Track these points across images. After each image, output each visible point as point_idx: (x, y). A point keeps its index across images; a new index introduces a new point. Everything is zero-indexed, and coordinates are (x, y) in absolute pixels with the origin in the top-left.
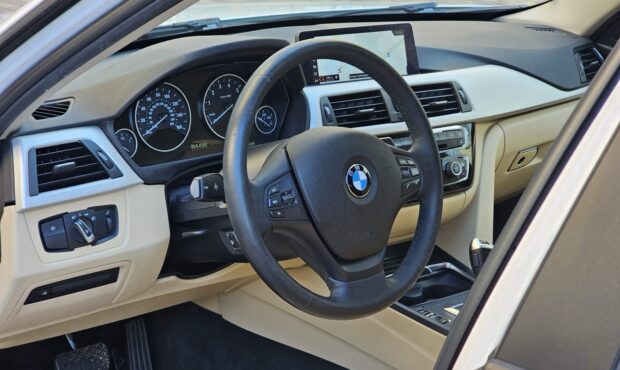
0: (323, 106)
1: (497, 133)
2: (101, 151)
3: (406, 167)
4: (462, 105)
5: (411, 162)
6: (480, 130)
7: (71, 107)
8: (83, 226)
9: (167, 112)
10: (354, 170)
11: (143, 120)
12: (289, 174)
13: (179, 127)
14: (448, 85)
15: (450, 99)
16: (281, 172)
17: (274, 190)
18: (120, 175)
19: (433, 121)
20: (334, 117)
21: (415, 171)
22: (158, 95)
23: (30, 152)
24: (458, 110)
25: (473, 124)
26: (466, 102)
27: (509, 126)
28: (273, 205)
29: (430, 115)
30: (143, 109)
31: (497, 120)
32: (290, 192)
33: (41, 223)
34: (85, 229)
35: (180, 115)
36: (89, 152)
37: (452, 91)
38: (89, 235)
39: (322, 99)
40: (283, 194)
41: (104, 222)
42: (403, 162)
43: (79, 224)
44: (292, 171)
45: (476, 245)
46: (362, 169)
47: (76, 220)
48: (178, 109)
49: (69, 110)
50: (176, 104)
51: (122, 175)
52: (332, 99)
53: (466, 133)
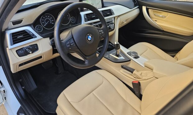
0: (84, 16)
1: (119, 19)
2: (31, 32)
3: (101, 32)
4: (113, 14)
5: (102, 31)
6: (116, 18)
7: (23, 21)
8: (28, 50)
9: (49, 20)
10: (88, 36)
11: (43, 23)
12: (72, 39)
13: (53, 23)
14: (110, 10)
15: (110, 12)
16: (70, 38)
17: (68, 43)
18: (36, 37)
19: (105, 18)
20: (87, 19)
21: (103, 33)
22: (46, 16)
23: (10, 34)
24: (112, 15)
25: (114, 18)
26: (113, 13)
27: (121, 17)
28: (68, 47)
29: (104, 17)
30: (43, 20)
31: (119, 16)
32: (72, 43)
33: (16, 51)
34: (29, 51)
35: (53, 21)
36: (27, 33)
37: (111, 11)
38: (30, 52)
39: (84, 15)
40: (71, 44)
41: (34, 48)
42: (100, 31)
43: (27, 50)
44: (73, 37)
45: (116, 43)
46: (90, 35)
47: (26, 49)
48: (52, 19)
49: (22, 22)
50: (51, 18)
51: (37, 37)
52: (86, 15)
53: (113, 19)
